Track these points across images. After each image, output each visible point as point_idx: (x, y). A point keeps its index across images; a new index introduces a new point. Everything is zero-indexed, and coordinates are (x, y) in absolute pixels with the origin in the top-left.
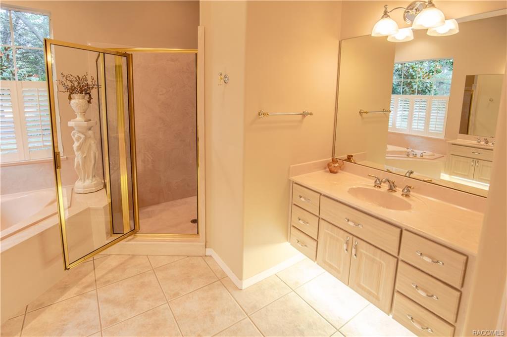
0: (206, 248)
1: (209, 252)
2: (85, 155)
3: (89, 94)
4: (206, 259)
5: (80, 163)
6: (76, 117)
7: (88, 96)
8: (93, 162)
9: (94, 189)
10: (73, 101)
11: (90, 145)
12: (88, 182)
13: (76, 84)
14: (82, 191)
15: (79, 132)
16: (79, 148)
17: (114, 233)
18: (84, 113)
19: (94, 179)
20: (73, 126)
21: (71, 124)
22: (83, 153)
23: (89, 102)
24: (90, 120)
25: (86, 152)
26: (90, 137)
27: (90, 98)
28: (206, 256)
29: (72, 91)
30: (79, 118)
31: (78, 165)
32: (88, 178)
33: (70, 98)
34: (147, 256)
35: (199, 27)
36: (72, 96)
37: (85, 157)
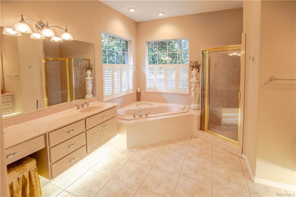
0: (242, 153)
1: (244, 156)
2: (195, 93)
3: (199, 68)
4: (241, 159)
5: (193, 96)
6: (193, 78)
7: (198, 69)
8: (198, 97)
9: (197, 108)
10: (193, 71)
11: (198, 89)
12: (195, 105)
13: (194, 64)
14: (193, 108)
15: (194, 84)
16: (194, 90)
17: (201, 129)
18: (196, 76)
19: (198, 104)
20: (192, 81)
21: (191, 80)
22: (195, 92)
23: (198, 72)
24: (199, 79)
25: (196, 92)
26: (198, 86)
27: (199, 70)
28: (241, 158)
29: (193, 67)
30: (195, 78)
31: (192, 97)
32: (196, 103)
33: (192, 70)
34: (212, 144)
35: (242, 34)
36: (193, 69)
37: (195, 94)
